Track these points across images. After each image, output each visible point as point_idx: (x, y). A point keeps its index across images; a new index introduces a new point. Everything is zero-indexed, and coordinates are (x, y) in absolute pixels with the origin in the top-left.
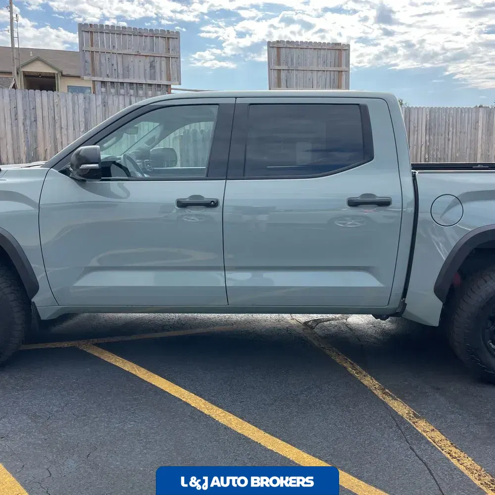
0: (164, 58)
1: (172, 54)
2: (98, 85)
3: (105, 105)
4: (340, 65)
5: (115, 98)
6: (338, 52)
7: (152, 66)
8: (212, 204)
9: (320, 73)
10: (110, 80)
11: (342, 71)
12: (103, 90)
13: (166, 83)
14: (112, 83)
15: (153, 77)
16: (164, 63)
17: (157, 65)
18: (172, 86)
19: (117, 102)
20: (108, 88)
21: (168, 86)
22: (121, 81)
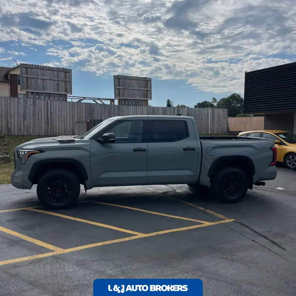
0: (64, 82)
1: (67, 79)
2: (29, 94)
3: (34, 104)
4: (147, 87)
5: (39, 101)
6: (146, 81)
7: (58, 85)
8: (144, 150)
9: (138, 91)
10: (35, 91)
11: (148, 90)
12: (32, 96)
13: (65, 93)
14: (37, 93)
15: (58, 90)
16: (64, 84)
17: (60, 85)
18: (68, 95)
19: (41, 102)
20: (35, 95)
21: (66, 95)
22: (42, 92)
